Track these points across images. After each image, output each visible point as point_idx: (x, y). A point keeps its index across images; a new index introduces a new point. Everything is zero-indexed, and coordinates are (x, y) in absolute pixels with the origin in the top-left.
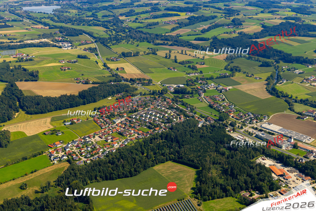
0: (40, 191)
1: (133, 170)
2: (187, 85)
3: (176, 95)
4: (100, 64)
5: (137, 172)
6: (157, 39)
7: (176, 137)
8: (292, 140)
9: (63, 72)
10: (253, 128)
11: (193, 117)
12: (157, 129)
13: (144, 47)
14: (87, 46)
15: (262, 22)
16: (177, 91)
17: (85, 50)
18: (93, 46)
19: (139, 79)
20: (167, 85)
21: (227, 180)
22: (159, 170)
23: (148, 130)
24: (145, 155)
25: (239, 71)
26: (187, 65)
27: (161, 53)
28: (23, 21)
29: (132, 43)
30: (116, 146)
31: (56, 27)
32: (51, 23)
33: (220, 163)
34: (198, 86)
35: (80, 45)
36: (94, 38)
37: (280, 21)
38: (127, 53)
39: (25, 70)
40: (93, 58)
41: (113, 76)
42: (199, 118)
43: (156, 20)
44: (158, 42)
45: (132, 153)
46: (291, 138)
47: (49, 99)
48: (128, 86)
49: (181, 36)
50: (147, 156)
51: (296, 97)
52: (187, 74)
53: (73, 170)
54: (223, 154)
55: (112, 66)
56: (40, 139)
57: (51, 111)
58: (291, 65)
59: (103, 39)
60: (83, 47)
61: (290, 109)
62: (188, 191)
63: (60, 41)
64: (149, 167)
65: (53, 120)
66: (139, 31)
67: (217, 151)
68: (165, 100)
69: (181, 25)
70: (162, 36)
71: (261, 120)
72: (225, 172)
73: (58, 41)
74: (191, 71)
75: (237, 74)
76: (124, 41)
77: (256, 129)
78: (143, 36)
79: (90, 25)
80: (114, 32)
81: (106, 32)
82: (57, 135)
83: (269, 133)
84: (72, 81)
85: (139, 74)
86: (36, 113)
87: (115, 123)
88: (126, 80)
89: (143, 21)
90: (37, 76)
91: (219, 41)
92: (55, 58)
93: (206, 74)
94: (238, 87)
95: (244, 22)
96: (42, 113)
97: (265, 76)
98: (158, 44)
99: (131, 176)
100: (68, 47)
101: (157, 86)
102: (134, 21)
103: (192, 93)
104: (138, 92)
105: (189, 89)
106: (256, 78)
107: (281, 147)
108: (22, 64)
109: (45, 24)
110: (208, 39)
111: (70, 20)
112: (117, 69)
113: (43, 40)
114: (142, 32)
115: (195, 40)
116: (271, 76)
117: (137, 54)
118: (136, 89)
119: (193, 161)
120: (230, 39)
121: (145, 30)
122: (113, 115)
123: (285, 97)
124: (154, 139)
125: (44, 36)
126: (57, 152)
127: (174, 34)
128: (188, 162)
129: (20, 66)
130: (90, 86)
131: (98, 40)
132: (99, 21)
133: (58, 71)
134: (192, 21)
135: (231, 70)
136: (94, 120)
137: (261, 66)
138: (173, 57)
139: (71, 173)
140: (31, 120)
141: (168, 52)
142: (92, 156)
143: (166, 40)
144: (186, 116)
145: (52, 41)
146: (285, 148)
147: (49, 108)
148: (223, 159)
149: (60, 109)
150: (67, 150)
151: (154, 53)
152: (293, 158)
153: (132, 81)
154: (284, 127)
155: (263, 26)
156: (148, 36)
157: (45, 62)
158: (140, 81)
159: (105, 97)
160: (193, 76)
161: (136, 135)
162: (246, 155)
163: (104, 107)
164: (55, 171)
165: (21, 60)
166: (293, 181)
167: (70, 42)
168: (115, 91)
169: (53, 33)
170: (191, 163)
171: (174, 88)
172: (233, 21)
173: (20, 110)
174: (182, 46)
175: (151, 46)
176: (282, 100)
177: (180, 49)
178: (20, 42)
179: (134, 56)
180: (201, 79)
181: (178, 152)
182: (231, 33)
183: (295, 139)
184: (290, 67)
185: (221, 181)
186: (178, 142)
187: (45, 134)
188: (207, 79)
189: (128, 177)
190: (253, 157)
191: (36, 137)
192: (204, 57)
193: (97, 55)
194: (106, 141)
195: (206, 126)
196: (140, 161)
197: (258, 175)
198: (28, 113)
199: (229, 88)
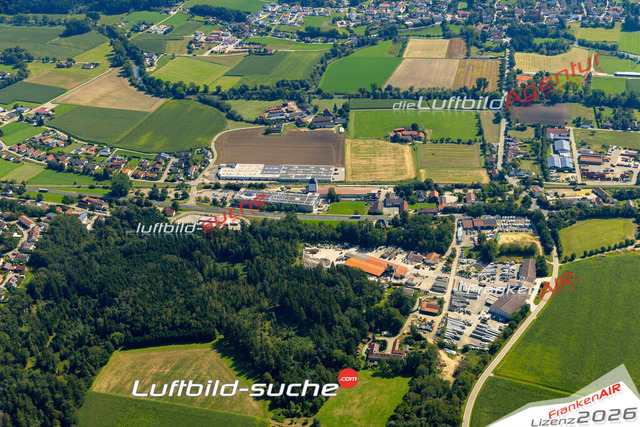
10: (206, 187)
25: (30, 59)
42: (63, 208)
46: (313, 181)
51: (218, 88)
54: (233, 277)
61: (230, 118)
71: (206, 163)
75: (31, 67)
77: (216, 186)
94: (68, 99)
97: (99, 55)
106: (85, 67)
107: (310, 210)
119: (186, 326)
123: (193, 93)
135: (7, 61)
146: (318, 209)
154: (265, 162)
166: (416, 275)
176: (193, 103)
184: (133, 23)
199: (49, 106)
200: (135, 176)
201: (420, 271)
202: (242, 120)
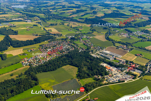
0: (18, 76)
1: (54, 68)
2: (76, 36)
3: (71, 40)
4: (42, 28)
5: (56, 69)
6: (64, 19)
7: (71, 56)
8: (114, 57)
9: (27, 31)
10: (100, 52)
11: (77, 48)
12: (64, 53)
13: (59, 22)
14: (37, 21)
15: (104, 12)
16: (71, 39)
17: (36, 23)
18: (39, 21)
19: (57, 34)
20: (68, 36)
21: (89, 71)
22: (64, 68)
23: (60, 53)
24: (59, 62)
25: (95, 31)
26: (76, 29)
27: (66, 24)
28: (12, 11)
29: (55, 20)
30: (48, 59)
31: (25, 14)
32: (23, 12)
33: (87, 65)
34: (80, 37)
35: (34, 21)
36: (40, 18)
37: (111, 12)
38: (53, 24)
39: (12, 30)
40: (39, 26)
41: (47, 33)
42: (79, 49)
43: (64, 11)
44: (64, 20)
45: (54, 62)
46: (113, 56)
47: (22, 42)
48: (53, 37)
49: (73, 18)
50: (60, 63)
51: (116, 41)
52: (75, 32)
53: (31, 68)
54: (88, 62)
55: (47, 29)
56: (18, 57)
57: (23, 46)
58: (115, 29)
59: (44, 18)
60: (35, 22)
61: (114, 45)
62: (75, 76)
63: (27, 19)
64: (60, 67)
65: (24, 50)
66: (57, 16)
67: (86, 61)
68: (67, 42)
69: (73, 13)
70: (66, 17)
71: (103, 49)
72: (89, 68)
73: (26, 19)
74: (77, 31)
75: (94, 32)
76: (52, 19)
77: (101, 52)
78: (59, 17)
79: (38, 13)
80: (48, 16)
81: (45, 16)
82: (25, 55)
83: (106, 54)
84: (31, 35)
85: (57, 32)
86: (17, 47)
87: (47, 50)
88: (52, 34)
89: (59, 12)
90: (17, 33)
91: (88, 19)
92: (24, 26)
93: (83, 32)
94: (95, 37)
95: (98, 12)
96: (19, 47)
97: (105, 33)
98: (65, 21)
99: (53, 71)
100: (30, 21)
101: (64, 36)
102: (55, 12)
103: (77, 39)
104: (57, 39)
105: (76, 38)
106: (101, 34)
107: (110, 59)
108: (11, 28)
109: (21, 13)
110: (84, 19)
111: (30, 11)
112: (49, 30)
113: (20, 19)
114: (58, 16)
115: (79, 19)
116: (107, 33)
117: (56, 24)
118: (56, 38)
119: (77, 65)
120: (92, 19)
121: (59, 15)
122: (47, 48)
123: (112, 40)
124: (63, 56)
125: (20, 17)
126: (25, 62)
127: (71, 17)
128: (75, 65)
129: (10, 29)
130: (38, 37)
131: (41, 19)
132: (42, 12)
133: (26, 31)
134: (78, 12)
135: (92, 30)
136: (40, 50)
137: (103, 29)
138: (70, 26)
139: (30, 70)
140: (15, 49)
141: (68, 23)
142: (39, 63)
143: (68, 19)
144: (75, 48)
145: (23, 19)
146: (112, 60)
147: (22, 45)
148: (88, 64)
149: (26, 45)
150: (29, 61)
151: (63, 24)
152: (114, 63)
153: (54, 35)
154: (111, 52)
155: (105, 14)
156: (61, 17)
157: (20, 27)
158: (58, 35)
159: (44, 41)
160: (78, 33)
161: (56, 55)
162: (97, 62)
163: (43, 45)
164: (24, 69)
165: (11, 27)
166: (114, 72)
167: (31, 20)
168: (48, 38)
169: (24, 16)
170: (76, 65)
171: (71, 37)
172: (93, 12)
173: (11, 46)
174: (74, 21)
175: (62, 21)
176: (111, 42)
177: (73, 22)
178: (10, 19)
179: (55, 25)
180: (81, 34)
181: (71, 61)
182: (92, 16)
183: (115, 56)
184: (114, 29)
185: (87, 72)
186: (71, 58)
187: (20, 55)
188: (83, 34)
189: (52, 71)
190: (99, 63)
191: (17, 56)
192: (82, 26)
193: (41, 25)
194: (44, 57)
195: (82, 51)
196: (57, 65)
197: (101, 69)
198: (14, 47)
199: (91, 37)
200: (92, 48)
201: (115, 72)
202: (115, 46)
